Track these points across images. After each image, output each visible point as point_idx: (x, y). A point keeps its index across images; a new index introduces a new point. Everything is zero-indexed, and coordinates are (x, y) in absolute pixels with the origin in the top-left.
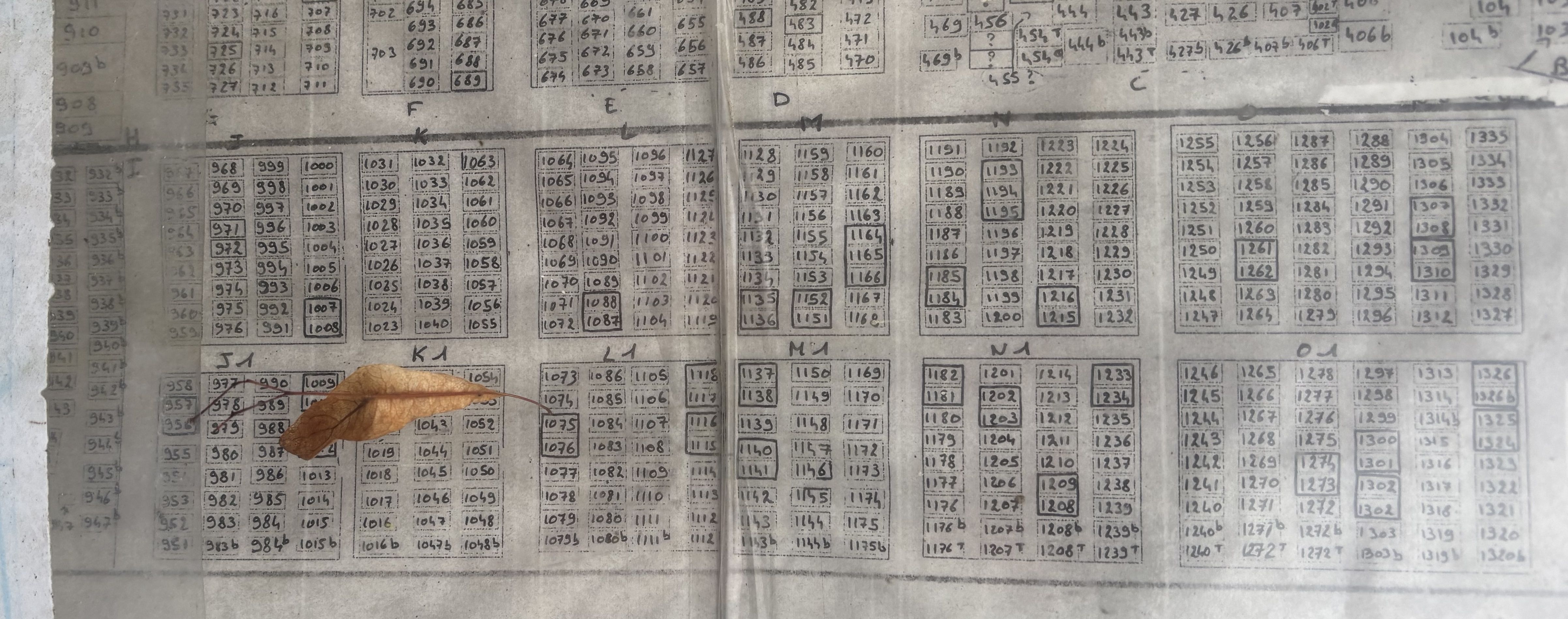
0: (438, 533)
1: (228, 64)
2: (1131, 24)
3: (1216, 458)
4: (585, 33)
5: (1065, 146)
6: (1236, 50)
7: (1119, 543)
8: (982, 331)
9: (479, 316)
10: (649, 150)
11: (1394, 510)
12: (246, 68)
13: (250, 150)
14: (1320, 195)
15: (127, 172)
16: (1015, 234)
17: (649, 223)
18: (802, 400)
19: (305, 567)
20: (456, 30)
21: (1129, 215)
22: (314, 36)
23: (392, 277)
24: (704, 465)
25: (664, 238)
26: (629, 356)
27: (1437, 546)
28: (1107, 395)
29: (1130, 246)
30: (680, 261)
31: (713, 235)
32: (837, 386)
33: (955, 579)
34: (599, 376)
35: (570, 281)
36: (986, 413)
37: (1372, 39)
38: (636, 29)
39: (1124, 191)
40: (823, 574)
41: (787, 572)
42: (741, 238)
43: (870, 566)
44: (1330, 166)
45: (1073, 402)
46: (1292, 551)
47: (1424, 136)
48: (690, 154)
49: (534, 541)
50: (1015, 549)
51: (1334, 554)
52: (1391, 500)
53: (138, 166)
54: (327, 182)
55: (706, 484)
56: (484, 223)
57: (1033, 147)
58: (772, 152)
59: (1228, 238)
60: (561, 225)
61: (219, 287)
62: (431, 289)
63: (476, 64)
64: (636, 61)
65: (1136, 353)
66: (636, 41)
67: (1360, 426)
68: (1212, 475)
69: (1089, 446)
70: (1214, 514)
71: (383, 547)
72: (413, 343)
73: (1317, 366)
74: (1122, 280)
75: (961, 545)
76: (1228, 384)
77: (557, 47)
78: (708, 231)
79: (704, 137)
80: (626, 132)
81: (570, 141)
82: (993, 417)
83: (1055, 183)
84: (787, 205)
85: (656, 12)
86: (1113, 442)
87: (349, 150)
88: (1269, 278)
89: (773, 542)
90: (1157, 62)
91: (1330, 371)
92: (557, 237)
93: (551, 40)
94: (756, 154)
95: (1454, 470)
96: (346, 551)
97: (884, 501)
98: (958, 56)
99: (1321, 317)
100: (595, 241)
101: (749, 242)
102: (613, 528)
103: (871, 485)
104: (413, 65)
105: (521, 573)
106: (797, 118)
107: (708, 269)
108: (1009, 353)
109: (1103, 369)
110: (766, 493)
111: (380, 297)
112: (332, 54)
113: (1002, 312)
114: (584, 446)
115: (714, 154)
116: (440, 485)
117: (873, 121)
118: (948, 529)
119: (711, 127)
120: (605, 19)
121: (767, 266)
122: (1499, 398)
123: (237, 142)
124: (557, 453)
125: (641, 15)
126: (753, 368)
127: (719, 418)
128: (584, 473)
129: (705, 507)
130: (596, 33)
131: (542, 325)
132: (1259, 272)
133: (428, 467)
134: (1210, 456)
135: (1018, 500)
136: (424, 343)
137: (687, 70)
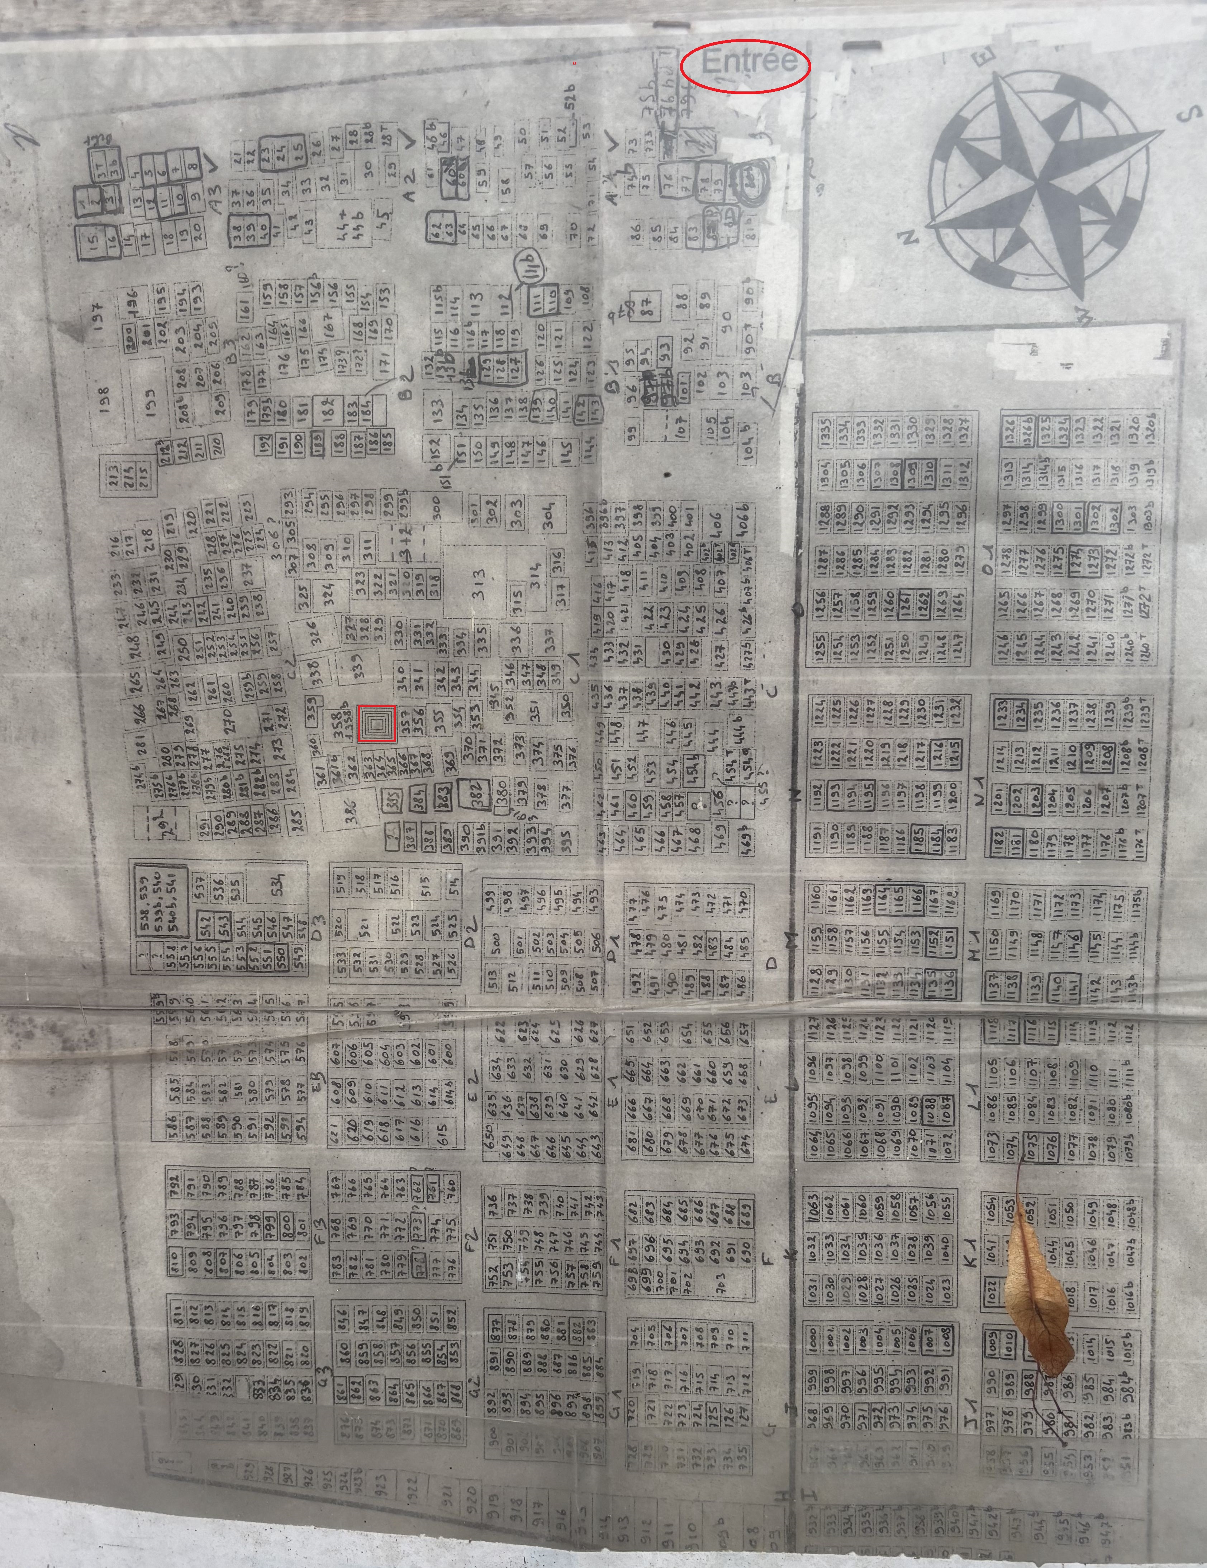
0: (1121, 1249)
1: (725, 1414)
2: (725, 697)
3: (1071, 638)
4: (712, 1118)
5: (819, 748)
6: (750, 617)
7: (1138, 712)
8: (964, 812)
9: (939, 1212)
10: (808, 1069)
11: (1114, 506)
12: (729, 1399)
13: (798, 1396)
14: (866, 557)
15: (811, 1501)
16: (887, 786)
17: (867, 1071)
18: (1016, 952)
19: (1146, 1359)
20: (704, 1223)
21: (875, 700)
22: (704, 1342)
23: (905, 1282)
24: (1068, 1032)
25: (879, 1058)
26: (977, 1090)
27: (1143, 475)
28: (1018, 719)
29: (900, 700)
30: (899, 1047)
31: (878, 1019)
32: (1005, 925)
33: (1165, 837)
34: (992, 1114)
35: (912, 1137)
36: (1031, 810)
37: (746, 518)
38: (711, 1077)
39: (856, 704)
40: (1159, 939)
41: (1157, 966)
42: (881, 996)
43: (1153, 902)
44: (844, 549)
45: (1023, 745)
46: (1144, 582)
47: (823, 480)
48: (812, 1037)
49: (1129, 1170)
50: (1141, 791)
51: (1147, 551)
52: (1106, 509)
53: (807, 1492)
54: (826, 1333)
55: (1083, 1029)
56: (864, 1206)
57: (817, 772)
58: (813, 972)
59: (895, 626)
60: (866, 1142)
61: (910, 1425)
62: (916, 1251)
63: (733, 1208)
64: (735, 1078)
65: (986, 697)
66: (719, 1077)
67: (1048, 530)
68: (1085, 641)
69: (1059, 733)
70: (1116, 641)
71: (1131, 1294)
72: (961, 1267)
73: (1000, 561)
74: (926, 706)
75: (1137, 832)
76: (1013, 627)
77: (722, 1141)
78: (875, 1024)
79: (799, 1025)
80: (793, 1088)
81: (799, 1132)
82: (1034, 805)
83: (848, 755)
84: (856, 960)
85: (698, 1061)
86: (1056, 715)
87: (802, 1314)
88: (930, 595)
89: (1132, 977)
90: (756, 677)
91: (1004, 551)
92: (877, 1145)
93: (715, 1145)
94: (814, 984)
95: (1083, 462)
96: (1134, 1325)
97: (1101, 890)
98: (744, 828)
99: (961, 557)
100: (880, 1115)
101: (885, 991)
102: (1120, 1106)
103: (1087, 900)
104: (732, 1260)
105: (1155, 1182)
106: (786, 952)
107: (905, 1024)
108: (982, 792)
109: (997, 722)
110: (1092, 982)
111: (921, 1294)
112: (720, 1327)
113: (949, 797)
114: (1052, 1128)
115: (812, 1018)
116: (1081, 1247)
117: (792, 893)
118: (1124, 841)
119: (791, 1019)
120: (700, 1101)
121: (906, 978)
122: (1029, 428)
123: (791, 1408)
124: (1056, 1150)
125: (699, 1073)
126: (989, 990)
127: (1030, 1018)
128: (1073, 1129)
129: (1103, 1031)
130: (712, 1109)
131: (949, 1160)
132: (925, 602)
133: (1065, 1257)
134: (1070, 642)
135: (1102, 788)
136: (961, 1259)
137: (744, 1037)
